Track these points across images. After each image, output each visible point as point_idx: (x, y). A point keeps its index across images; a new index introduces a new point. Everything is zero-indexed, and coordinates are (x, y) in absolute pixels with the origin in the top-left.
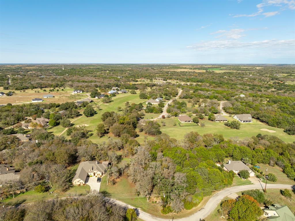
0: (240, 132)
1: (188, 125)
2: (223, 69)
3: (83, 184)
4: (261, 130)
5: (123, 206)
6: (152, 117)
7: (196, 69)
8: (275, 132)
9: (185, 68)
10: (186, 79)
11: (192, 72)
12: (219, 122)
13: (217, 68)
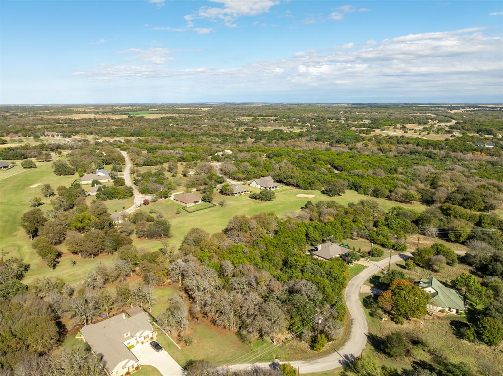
0: (278, 205)
1: (199, 208)
2: (152, 112)
3: (134, 369)
4: (297, 196)
5: (250, 369)
6: (123, 206)
7: (107, 113)
8: (314, 196)
9: (85, 113)
10: (109, 132)
11: (105, 119)
12: (239, 194)
13: (142, 111)
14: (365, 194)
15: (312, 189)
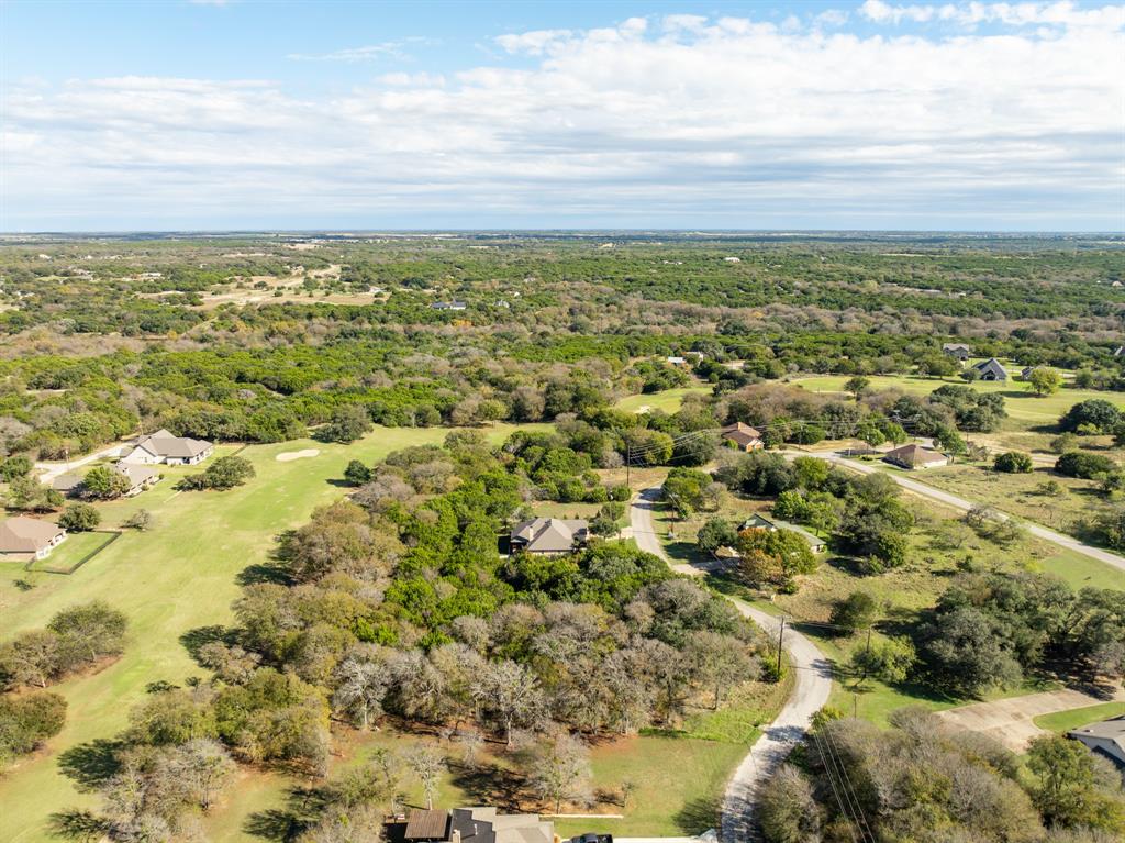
4: (279, 459)
14: (399, 425)
15: (288, 439)
